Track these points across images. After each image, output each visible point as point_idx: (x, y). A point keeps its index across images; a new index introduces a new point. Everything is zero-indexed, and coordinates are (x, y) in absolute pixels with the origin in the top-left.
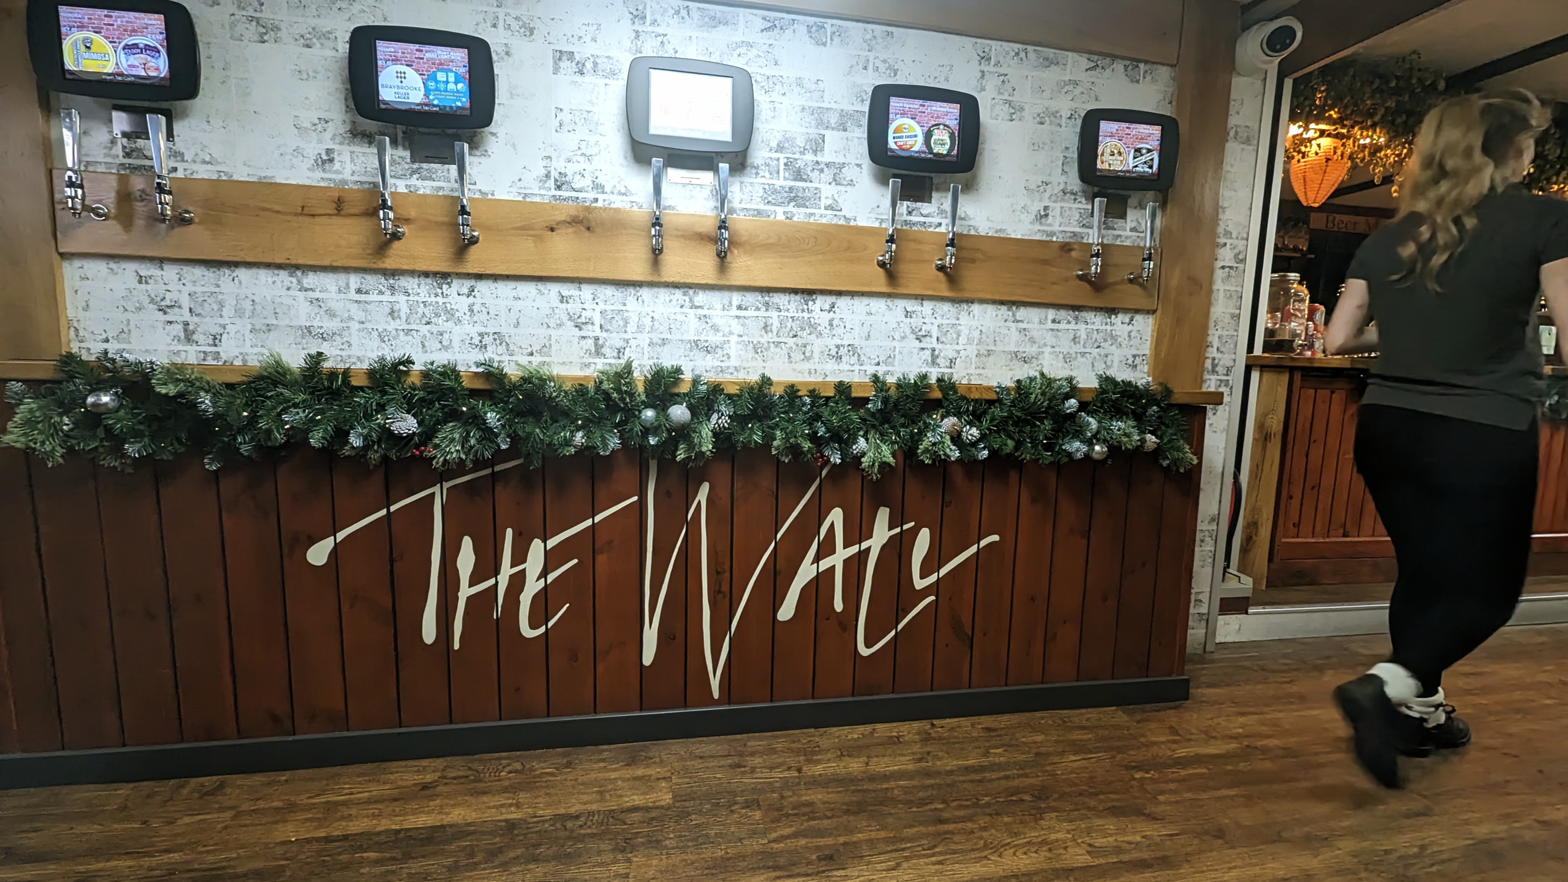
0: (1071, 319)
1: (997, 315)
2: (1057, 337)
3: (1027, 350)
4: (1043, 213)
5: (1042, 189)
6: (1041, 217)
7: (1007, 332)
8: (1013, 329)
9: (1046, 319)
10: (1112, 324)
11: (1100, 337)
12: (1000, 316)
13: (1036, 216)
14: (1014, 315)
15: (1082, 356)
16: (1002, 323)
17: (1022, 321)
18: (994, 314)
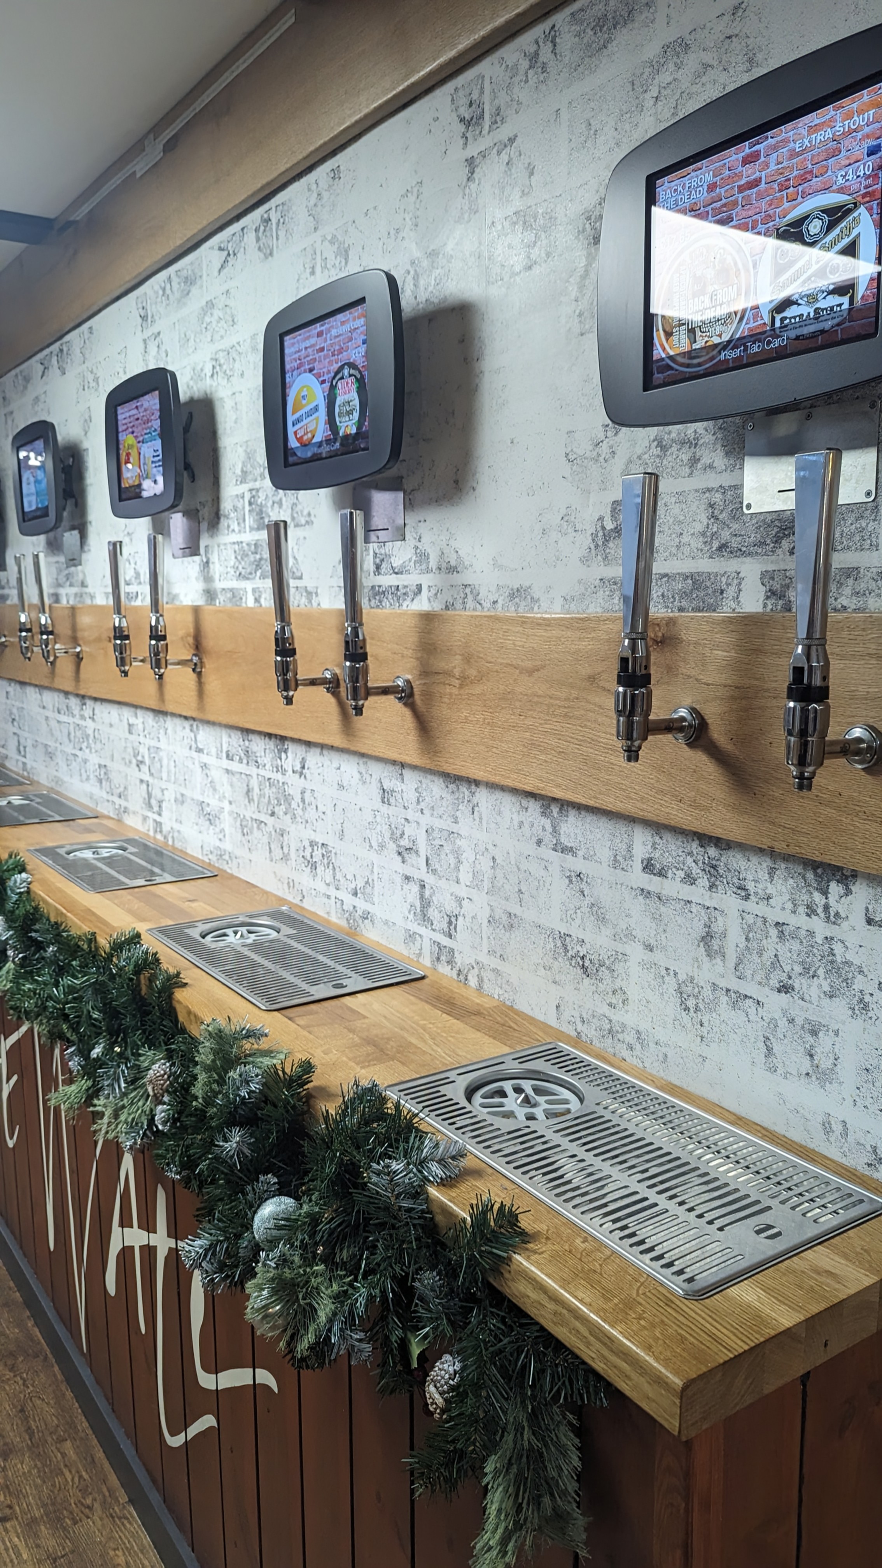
0: (696, 870)
1: (521, 824)
2: (657, 918)
3: (587, 937)
4: (609, 525)
5: (604, 449)
6: (607, 539)
7: (543, 873)
8: (555, 869)
9: (629, 856)
10: (833, 918)
11: (789, 952)
12: (526, 826)
13: (594, 536)
14: (555, 830)
15: (734, 1005)
16: (530, 848)
17: (570, 850)
18: (516, 819)
